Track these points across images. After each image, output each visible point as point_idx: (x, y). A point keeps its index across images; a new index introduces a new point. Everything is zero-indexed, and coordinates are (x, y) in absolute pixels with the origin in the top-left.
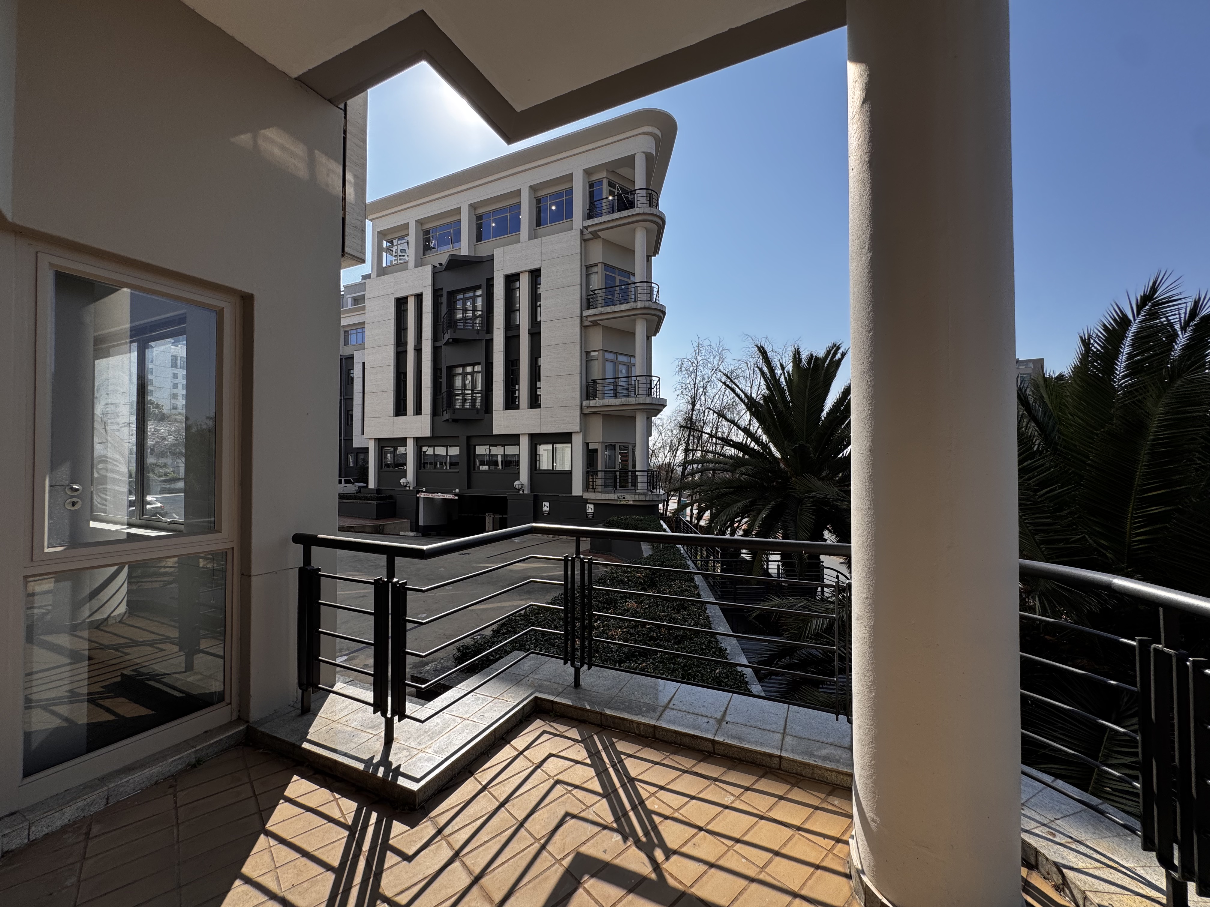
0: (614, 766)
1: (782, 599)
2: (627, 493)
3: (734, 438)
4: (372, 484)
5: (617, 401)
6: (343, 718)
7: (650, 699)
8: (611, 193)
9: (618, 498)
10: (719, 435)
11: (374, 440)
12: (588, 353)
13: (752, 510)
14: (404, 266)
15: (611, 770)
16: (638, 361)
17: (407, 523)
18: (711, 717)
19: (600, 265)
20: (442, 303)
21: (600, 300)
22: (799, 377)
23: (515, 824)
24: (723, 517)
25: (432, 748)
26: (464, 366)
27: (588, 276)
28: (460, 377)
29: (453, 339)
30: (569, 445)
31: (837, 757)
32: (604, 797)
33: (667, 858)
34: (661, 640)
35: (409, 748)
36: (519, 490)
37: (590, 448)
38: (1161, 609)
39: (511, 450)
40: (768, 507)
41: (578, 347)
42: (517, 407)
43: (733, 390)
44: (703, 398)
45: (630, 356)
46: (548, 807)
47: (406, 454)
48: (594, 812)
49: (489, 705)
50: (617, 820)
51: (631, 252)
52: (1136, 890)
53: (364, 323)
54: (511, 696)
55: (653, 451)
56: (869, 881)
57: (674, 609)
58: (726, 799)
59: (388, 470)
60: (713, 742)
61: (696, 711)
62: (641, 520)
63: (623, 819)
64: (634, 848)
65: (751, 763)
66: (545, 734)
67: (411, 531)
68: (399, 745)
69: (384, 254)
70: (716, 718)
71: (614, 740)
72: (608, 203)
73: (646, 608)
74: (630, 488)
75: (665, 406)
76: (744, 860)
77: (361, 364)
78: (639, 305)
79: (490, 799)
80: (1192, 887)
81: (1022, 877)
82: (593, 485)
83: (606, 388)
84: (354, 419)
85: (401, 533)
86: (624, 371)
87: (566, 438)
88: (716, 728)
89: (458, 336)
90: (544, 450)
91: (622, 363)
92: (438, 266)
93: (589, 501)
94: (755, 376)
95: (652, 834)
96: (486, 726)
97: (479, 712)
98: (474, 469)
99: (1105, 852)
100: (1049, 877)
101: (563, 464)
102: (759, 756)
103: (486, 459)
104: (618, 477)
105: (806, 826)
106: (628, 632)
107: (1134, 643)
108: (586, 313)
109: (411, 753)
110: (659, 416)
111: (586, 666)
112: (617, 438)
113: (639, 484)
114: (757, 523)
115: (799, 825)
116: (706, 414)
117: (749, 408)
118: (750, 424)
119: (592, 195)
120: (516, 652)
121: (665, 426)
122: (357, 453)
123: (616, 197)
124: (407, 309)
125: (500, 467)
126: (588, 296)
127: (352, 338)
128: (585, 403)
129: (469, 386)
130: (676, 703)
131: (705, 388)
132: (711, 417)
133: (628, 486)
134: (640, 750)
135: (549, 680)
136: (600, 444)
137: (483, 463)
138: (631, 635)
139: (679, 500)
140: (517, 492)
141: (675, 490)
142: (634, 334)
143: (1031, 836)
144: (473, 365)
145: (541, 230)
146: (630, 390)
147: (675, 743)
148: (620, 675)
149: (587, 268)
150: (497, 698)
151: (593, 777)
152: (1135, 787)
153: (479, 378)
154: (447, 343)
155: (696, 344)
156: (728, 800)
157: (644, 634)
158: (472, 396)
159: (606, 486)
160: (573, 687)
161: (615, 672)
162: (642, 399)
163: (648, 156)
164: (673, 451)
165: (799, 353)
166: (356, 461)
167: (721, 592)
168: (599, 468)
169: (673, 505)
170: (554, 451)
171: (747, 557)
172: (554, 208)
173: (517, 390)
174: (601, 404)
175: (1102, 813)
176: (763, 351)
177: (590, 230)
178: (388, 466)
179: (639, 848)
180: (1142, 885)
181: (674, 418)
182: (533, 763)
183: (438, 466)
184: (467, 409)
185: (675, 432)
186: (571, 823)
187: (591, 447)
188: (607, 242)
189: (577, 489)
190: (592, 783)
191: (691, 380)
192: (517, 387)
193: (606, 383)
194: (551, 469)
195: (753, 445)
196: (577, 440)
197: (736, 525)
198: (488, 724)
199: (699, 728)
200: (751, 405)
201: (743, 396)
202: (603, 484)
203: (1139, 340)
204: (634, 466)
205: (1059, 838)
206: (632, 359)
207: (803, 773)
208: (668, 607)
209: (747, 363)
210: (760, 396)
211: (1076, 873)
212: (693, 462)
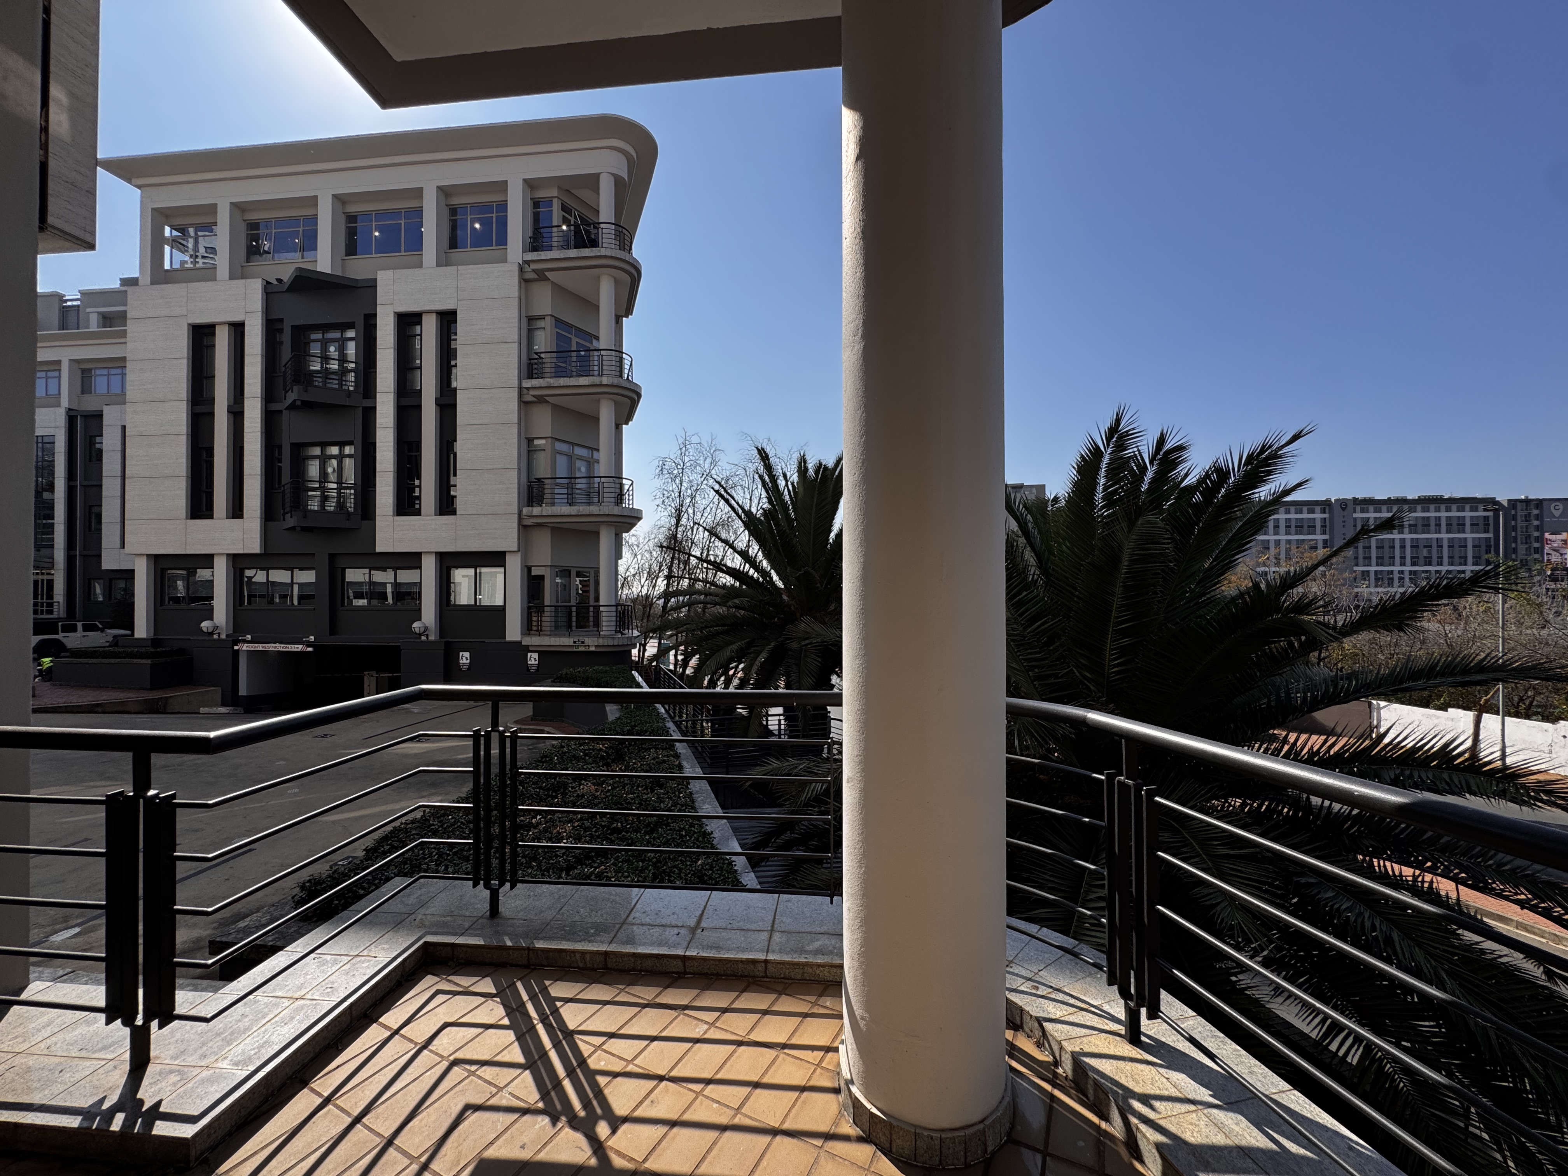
0: (544, 1020)
1: (781, 762)
2: (588, 636)
3: (729, 564)
4: (142, 629)
5: (573, 510)
6: (40, 1044)
7: (602, 915)
8: (566, 221)
9: (575, 642)
10: (712, 558)
11: (145, 557)
12: (530, 440)
13: (748, 653)
14: (208, 274)
15: (540, 1029)
16: (604, 456)
17: (215, 692)
18: (682, 926)
19: (548, 319)
20: (281, 343)
21: (548, 368)
22: (804, 489)
23: (378, 1145)
24: (712, 664)
25: (230, 1058)
26: (324, 445)
27: (530, 332)
28: (317, 462)
29: (302, 401)
30: (502, 570)
31: (831, 948)
32: (526, 1069)
33: (614, 1131)
34: (627, 832)
35: (182, 1068)
36: (420, 635)
37: (533, 574)
38: (1123, 741)
39: (406, 576)
40: (768, 648)
41: (515, 430)
42: (418, 513)
43: (727, 501)
44: (690, 511)
45: (593, 449)
46: (436, 1105)
47: (212, 581)
48: (510, 1093)
49: (343, 968)
50: (544, 1095)
51: (594, 307)
52: (1102, 1027)
53: (124, 359)
54: (383, 949)
55: (625, 579)
56: (858, 1091)
57: (646, 788)
58: (697, 1030)
59: (177, 606)
60: (684, 958)
61: (664, 922)
62: (606, 672)
63: (553, 1093)
64: (567, 1130)
65: (731, 975)
66: (440, 995)
67: (223, 705)
68: (159, 1067)
69: (167, 248)
70: (689, 926)
71: (547, 983)
72: (561, 234)
73: (609, 791)
74: (591, 628)
75: (639, 519)
76: (715, 1105)
77: (120, 429)
78: (605, 380)
79: (337, 1116)
80: (1143, 1011)
81: (1007, 1040)
82: (537, 626)
83: (557, 491)
84: (104, 520)
85: (202, 710)
86: (583, 469)
87: (496, 559)
88: (688, 939)
89: (311, 396)
90: (462, 577)
91: (580, 458)
92: (275, 282)
93: (531, 649)
94: (755, 487)
95: (595, 1103)
96: (335, 1003)
97: (323, 983)
98: (343, 604)
99: (1079, 995)
100: (1032, 1034)
101: (493, 595)
102: (741, 965)
103: (365, 588)
104: (574, 614)
105: (794, 1041)
106: (581, 827)
107: (1103, 777)
108: (527, 384)
109: (185, 1077)
110: (632, 532)
111: (508, 885)
112: (571, 561)
113: (604, 624)
114: (755, 668)
115: (784, 1041)
116: (695, 532)
117: (747, 526)
118: (748, 546)
119: (536, 218)
120: (397, 879)
121: (641, 546)
122: (111, 580)
123: (572, 228)
124: (214, 346)
125: (390, 600)
126: (530, 359)
127: (100, 384)
128: (526, 511)
129: (333, 477)
130: (637, 915)
131: (693, 497)
132: (701, 536)
133: (589, 626)
134: (584, 990)
135: (451, 914)
136: (549, 569)
137: (359, 596)
138: (586, 829)
139: (660, 643)
140: (416, 638)
141: (654, 631)
142: (597, 419)
143: (1018, 994)
144: (342, 444)
145: (457, 254)
146: (592, 495)
147: (634, 970)
148: (560, 890)
149: (529, 320)
150: (357, 956)
151: (513, 1043)
152: (1103, 923)
153: (349, 465)
154: (292, 407)
155: (681, 440)
156: (698, 1031)
157: (603, 827)
158: (339, 493)
159: (557, 627)
160: (488, 919)
161: (553, 887)
162: (608, 508)
163: (618, 181)
164: (653, 579)
165: (805, 462)
166: (108, 591)
167: (710, 758)
168: (547, 602)
169: (652, 649)
170: (477, 579)
171: (744, 712)
172: (477, 226)
173: (417, 486)
174: (550, 513)
175: (1076, 955)
176: (763, 455)
177: (534, 266)
178: (177, 600)
179: (574, 1128)
180: (1106, 1021)
181: (653, 536)
182: (416, 1044)
183: (277, 600)
184: (329, 512)
185: (654, 554)
186: (473, 1118)
187: (535, 572)
188: (558, 289)
189: (513, 631)
190: (509, 1052)
191: (675, 486)
192: (417, 482)
193: (557, 484)
194: (473, 603)
195: (752, 571)
196: (514, 563)
197: (731, 673)
198: (339, 1000)
199: (666, 943)
200: (750, 522)
201: (740, 511)
202: (553, 624)
203: (1114, 472)
204: (597, 599)
205: (1043, 991)
206: (595, 453)
207: (792, 975)
208: (638, 786)
209: (745, 469)
210: (761, 511)
211: (1054, 1024)
212: (677, 593)
